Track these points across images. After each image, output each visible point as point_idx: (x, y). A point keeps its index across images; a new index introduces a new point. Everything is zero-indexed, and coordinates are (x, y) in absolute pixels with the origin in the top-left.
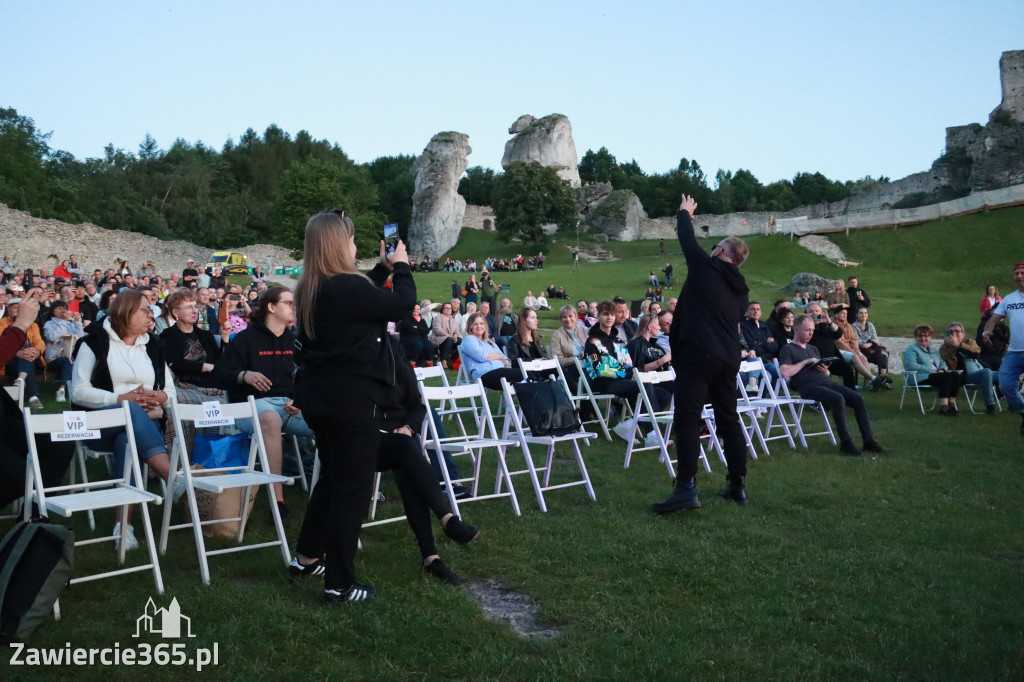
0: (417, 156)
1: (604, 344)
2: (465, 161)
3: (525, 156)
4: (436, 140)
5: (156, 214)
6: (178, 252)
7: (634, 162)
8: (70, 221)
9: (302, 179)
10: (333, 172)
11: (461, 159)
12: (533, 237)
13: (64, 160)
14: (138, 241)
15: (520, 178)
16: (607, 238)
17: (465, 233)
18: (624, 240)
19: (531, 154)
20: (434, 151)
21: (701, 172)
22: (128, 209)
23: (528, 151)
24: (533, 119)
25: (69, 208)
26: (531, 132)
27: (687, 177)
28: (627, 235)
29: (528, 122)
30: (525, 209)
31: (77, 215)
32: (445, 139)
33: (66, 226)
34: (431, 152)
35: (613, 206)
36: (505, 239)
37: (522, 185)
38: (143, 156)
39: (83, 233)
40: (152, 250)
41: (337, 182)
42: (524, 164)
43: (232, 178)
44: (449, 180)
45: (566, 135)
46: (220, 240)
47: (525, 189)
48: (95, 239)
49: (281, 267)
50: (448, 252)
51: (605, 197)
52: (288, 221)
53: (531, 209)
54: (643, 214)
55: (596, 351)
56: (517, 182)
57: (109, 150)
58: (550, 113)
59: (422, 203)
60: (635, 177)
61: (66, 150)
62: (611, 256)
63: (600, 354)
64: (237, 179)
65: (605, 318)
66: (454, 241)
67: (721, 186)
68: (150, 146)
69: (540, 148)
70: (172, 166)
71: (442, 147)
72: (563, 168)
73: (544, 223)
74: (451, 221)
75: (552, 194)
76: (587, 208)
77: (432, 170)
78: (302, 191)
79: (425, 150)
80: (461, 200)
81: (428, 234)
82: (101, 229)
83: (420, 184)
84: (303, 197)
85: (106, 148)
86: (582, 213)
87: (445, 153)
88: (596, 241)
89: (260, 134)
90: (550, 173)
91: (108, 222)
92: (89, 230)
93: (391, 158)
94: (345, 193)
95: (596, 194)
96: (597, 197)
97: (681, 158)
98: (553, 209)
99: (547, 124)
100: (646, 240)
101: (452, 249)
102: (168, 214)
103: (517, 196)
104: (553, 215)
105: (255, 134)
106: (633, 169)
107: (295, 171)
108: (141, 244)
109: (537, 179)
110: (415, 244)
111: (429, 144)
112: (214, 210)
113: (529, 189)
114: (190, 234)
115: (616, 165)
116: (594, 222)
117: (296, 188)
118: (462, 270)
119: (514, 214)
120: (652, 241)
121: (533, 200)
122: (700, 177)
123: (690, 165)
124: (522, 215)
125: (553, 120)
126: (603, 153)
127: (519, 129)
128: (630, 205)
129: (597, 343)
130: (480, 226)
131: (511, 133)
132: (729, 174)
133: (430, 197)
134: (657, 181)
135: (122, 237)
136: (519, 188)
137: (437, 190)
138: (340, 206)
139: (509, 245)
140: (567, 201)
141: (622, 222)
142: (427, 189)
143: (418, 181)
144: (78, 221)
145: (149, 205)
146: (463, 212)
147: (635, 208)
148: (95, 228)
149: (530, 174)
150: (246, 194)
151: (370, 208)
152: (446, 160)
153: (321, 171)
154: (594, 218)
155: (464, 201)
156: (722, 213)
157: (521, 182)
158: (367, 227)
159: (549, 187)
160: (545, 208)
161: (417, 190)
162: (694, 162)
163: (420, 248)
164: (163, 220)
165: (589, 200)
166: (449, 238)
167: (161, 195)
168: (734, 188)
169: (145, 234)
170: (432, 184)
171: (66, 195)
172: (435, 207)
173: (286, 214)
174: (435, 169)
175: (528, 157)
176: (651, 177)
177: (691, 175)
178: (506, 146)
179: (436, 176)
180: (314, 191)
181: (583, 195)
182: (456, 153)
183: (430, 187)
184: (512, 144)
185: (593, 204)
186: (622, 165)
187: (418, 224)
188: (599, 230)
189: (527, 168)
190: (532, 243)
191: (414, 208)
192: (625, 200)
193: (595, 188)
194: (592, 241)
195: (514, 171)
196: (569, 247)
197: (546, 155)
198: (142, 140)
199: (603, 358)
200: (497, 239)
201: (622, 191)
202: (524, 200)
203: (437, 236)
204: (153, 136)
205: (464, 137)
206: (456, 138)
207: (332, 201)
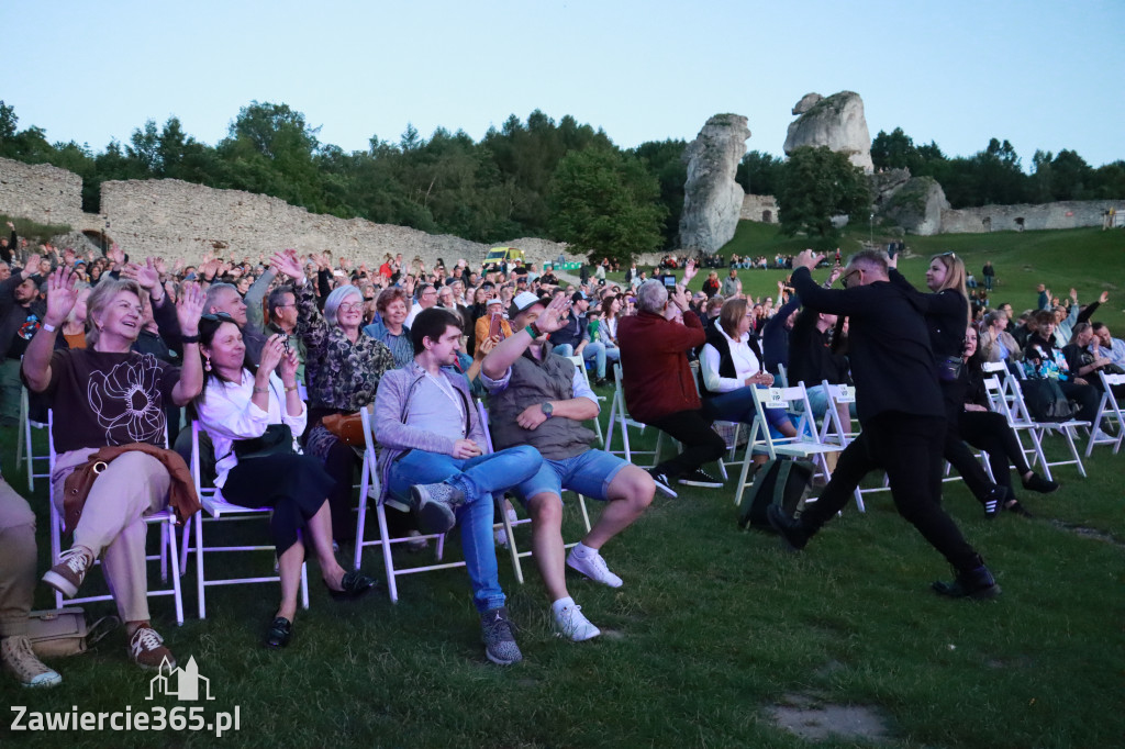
0: (688, 141)
1: (1044, 350)
2: (744, 146)
3: (811, 139)
4: (712, 124)
5: (420, 206)
6: (446, 246)
7: (934, 144)
8: (342, 217)
9: (580, 169)
10: (612, 161)
11: (739, 144)
12: (821, 231)
13: (334, 154)
14: (406, 236)
15: (808, 165)
16: (903, 233)
17: (743, 225)
18: (923, 233)
19: (817, 137)
20: (709, 135)
21: (1014, 155)
22: (394, 203)
23: (814, 134)
24: (819, 97)
25: (340, 202)
26: (817, 112)
27: (997, 160)
28: (927, 228)
29: (814, 101)
30: (813, 200)
31: (346, 209)
32: (722, 121)
33: (339, 221)
34: (705, 136)
35: (910, 195)
36: (790, 232)
37: (809, 173)
38: (405, 146)
39: (355, 228)
40: (421, 244)
41: (617, 171)
42: (812, 149)
43: (495, 167)
44: (726, 167)
45: (858, 115)
46: (484, 233)
47: (813, 176)
48: (365, 234)
49: (549, 262)
50: (724, 246)
51: (902, 185)
52: (566, 214)
53: (819, 200)
54: (946, 205)
55: (1039, 356)
56: (804, 170)
57: (374, 141)
58: (839, 91)
59: (695, 193)
60: (934, 161)
61: (335, 144)
62: (909, 252)
63: (1042, 359)
64: (501, 170)
65: (1044, 327)
66: (731, 234)
67: (1038, 170)
68: (412, 136)
69: (827, 130)
70: (433, 156)
71: (718, 130)
72: (854, 152)
73: (833, 215)
74: (728, 212)
75: (843, 183)
76: (880, 198)
77: (706, 157)
78: (581, 183)
79: (700, 134)
80: (739, 189)
81: (703, 226)
82: (372, 223)
83: (693, 172)
84: (580, 188)
85: (371, 140)
86: (875, 203)
87: (721, 138)
88: (891, 235)
89: (524, 121)
90: (841, 159)
91: (377, 218)
92: (361, 224)
93: (658, 143)
94: (624, 183)
95: (891, 182)
96: (893, 184)
97: (991, 138)
98: (844, 198)
99: (836, 103)
100: (948, 234)
101: (729, 243)
102: (432, 206)
103: (805, 186)
104: (844, 206)
105: (518, 120)
106: (932, 152)
107: (572, 160)
108: (409, 239)
109: (826, 166)
110: (687, 238)
111: (703, 128)
112: (479, 203)
113: (817, 177)
114: (455, 228)
115: (912, 148)
116: (888, 214)
117: (573, 178)
118: (752, 267)
119: (801, 205)
120: (956, 235)
121: (822, 189)
122: (1013, 160)
123: (1001, 146)
124: (810, 205)
125: (843, 99)
126: (898, 135)
127: (804, 109)
128: (931, 194)
129: (1039, 348)
130: (759, 218)
131: (794, 113)
132: (1049, 156)
133: (704, 186)
134: (960, 165)
135: (391, 231)
136: (807, 176)
137: (713, 178)
138: (620, 197)
139: (794, 239)
140: (859, 191)
141: (921, 214)
142: (701, 178)
143: (691, 169)
144: (349, 216)
145: (414, 198)
146: (741, 203)
147: (937, 197)
148: (366, 223)
149: (819, 160)
150: (511, 185)
151: (651, 200)
152: (723, 144)
153: (599, 161)
154: (889, 209)
155: (742, 191)
156: (1039, 203)
157: (808, 169)
158: (648, 219)
159: (840, 175)
160: (835, 198)
161: (689, 178)
162: (1006, 143)
163: (692, 241)
164: (429, 212)
165: (882, 188)
166: (725, 231)
167: (425, 188)
168: (1055, 172)
169: (413, 228)
170: (707, 171)
171: (337, 190)
172: (711, 197)
173: (563, 207)
174: (711, 155)
175: (814, 141)
176: (954, 161)
177: (1002, 158)
178: (790, 130)
179: (712, 163)
180: (592, 182)
181: (876, 181)
182: (733, 137)
183: (705, 175)
184: (796, 127)
185: (888, 192)
186: (919, 148)
187: (691, 216)
188: (893, 223)
189: (815, 154)
190: (820, 237)
191: (687, 198)
192: (925, 188)
193: (889, 175)
194: (886, 234)
195: (801, 157)
196: (861, 242)
197: (835, 139)
198: (404, 131)
199: (1044, 362)
200: (780, 233)
201: (922, 178)
202: (812, 190)
203: (712, 229)
204: (415, 126)
205: (742, 120)
206: (734, 121)
207: (611, 193)
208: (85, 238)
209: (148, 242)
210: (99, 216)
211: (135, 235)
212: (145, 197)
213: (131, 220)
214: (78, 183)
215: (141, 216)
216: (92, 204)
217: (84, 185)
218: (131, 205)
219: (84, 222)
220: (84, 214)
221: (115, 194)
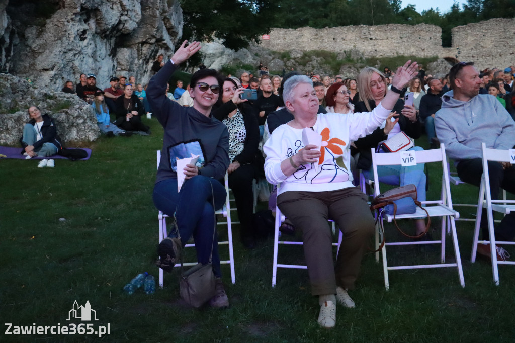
208: (446, 62)
209: (481, 60)
210: (452, 48)
211: (473, 57)
212: (478, 33)
213: (470, 48)
214: (439, 31)
215: (476, 45)
216: (447, 42)
217: (443, 32)
218: (470, 39)
219: (443, 53)
220: (443, 49)
221: (460, 35)
